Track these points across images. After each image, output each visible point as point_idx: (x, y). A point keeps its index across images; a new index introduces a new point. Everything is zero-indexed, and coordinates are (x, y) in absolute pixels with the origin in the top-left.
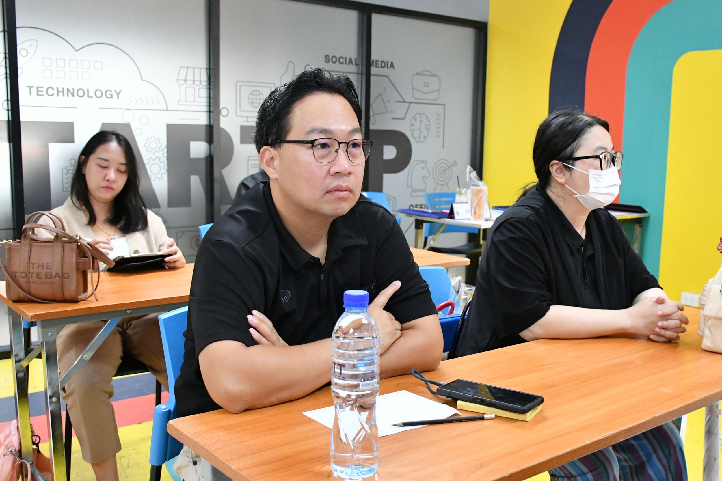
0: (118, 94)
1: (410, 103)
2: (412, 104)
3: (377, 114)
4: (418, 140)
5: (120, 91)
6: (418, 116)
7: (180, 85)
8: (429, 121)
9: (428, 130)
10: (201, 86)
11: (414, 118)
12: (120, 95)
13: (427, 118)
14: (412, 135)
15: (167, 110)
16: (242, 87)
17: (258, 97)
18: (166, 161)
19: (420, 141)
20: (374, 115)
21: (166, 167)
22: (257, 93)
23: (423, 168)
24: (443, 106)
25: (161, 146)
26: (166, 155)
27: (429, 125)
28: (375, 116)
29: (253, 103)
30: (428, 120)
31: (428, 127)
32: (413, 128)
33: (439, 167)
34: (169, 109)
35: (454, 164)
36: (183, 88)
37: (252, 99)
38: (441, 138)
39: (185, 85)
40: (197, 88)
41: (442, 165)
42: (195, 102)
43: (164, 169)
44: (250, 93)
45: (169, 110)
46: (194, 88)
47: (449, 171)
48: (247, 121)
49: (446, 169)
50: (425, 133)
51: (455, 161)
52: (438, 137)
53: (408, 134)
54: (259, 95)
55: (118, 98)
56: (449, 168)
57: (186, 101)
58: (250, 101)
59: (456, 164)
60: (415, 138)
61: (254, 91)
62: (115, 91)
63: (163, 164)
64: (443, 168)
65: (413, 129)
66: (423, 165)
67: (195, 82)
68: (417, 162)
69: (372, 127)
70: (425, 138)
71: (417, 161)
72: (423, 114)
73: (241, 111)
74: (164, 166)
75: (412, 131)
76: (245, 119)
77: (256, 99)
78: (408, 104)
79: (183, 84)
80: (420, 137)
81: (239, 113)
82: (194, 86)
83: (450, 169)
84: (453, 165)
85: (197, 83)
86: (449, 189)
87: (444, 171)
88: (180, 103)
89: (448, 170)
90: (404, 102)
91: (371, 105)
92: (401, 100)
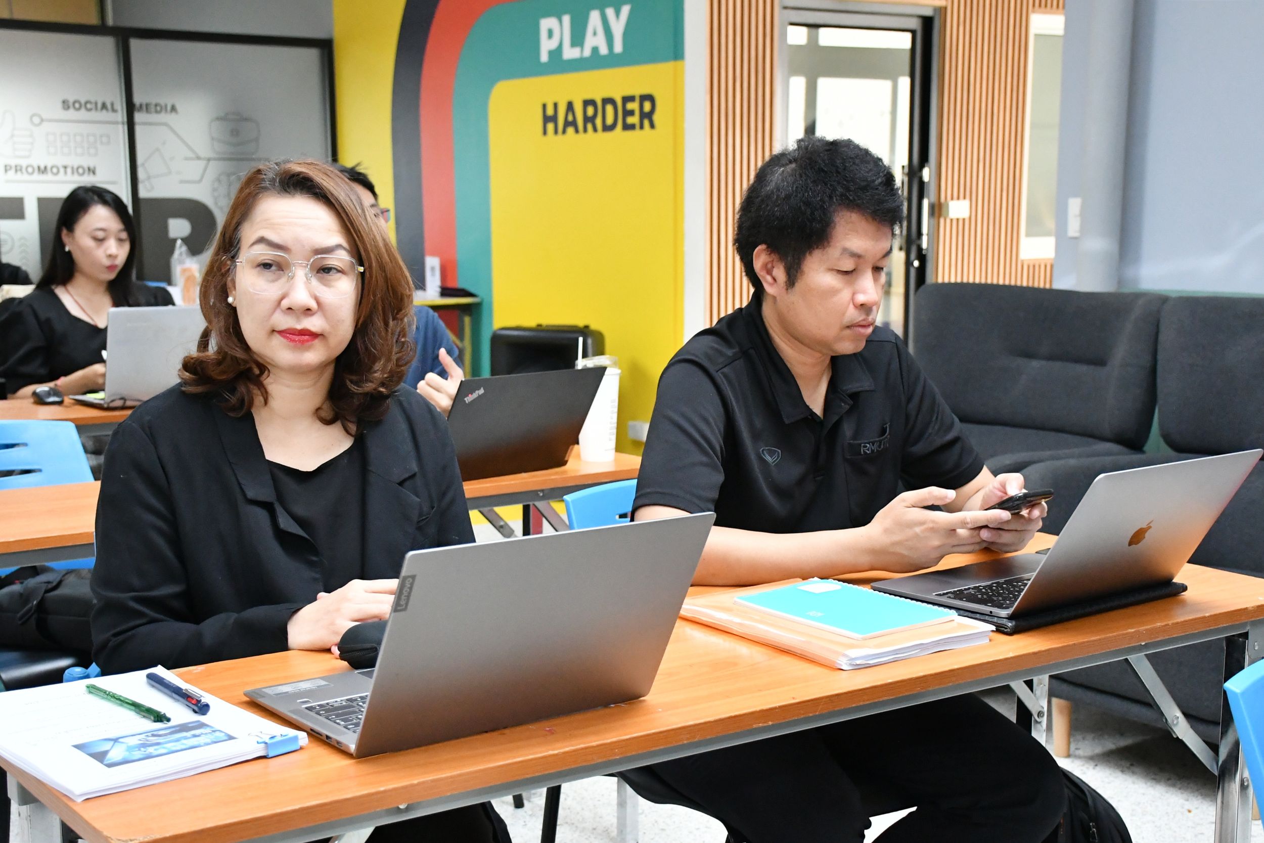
1: (208, 159)
2: (210, 161)
3: (153, 176)
6: (224, 178)
11: (218, 180)
14: (216, 203)
20: (149, 178)
32: (216, 194)
53: (209, 203)
65: (216, 196)
69: (143, 194)
72: (234, 174)
75: (216, 198)
78: (205, 161)
90: (198, 158)
91: (143, 165)
92: (193, 156)
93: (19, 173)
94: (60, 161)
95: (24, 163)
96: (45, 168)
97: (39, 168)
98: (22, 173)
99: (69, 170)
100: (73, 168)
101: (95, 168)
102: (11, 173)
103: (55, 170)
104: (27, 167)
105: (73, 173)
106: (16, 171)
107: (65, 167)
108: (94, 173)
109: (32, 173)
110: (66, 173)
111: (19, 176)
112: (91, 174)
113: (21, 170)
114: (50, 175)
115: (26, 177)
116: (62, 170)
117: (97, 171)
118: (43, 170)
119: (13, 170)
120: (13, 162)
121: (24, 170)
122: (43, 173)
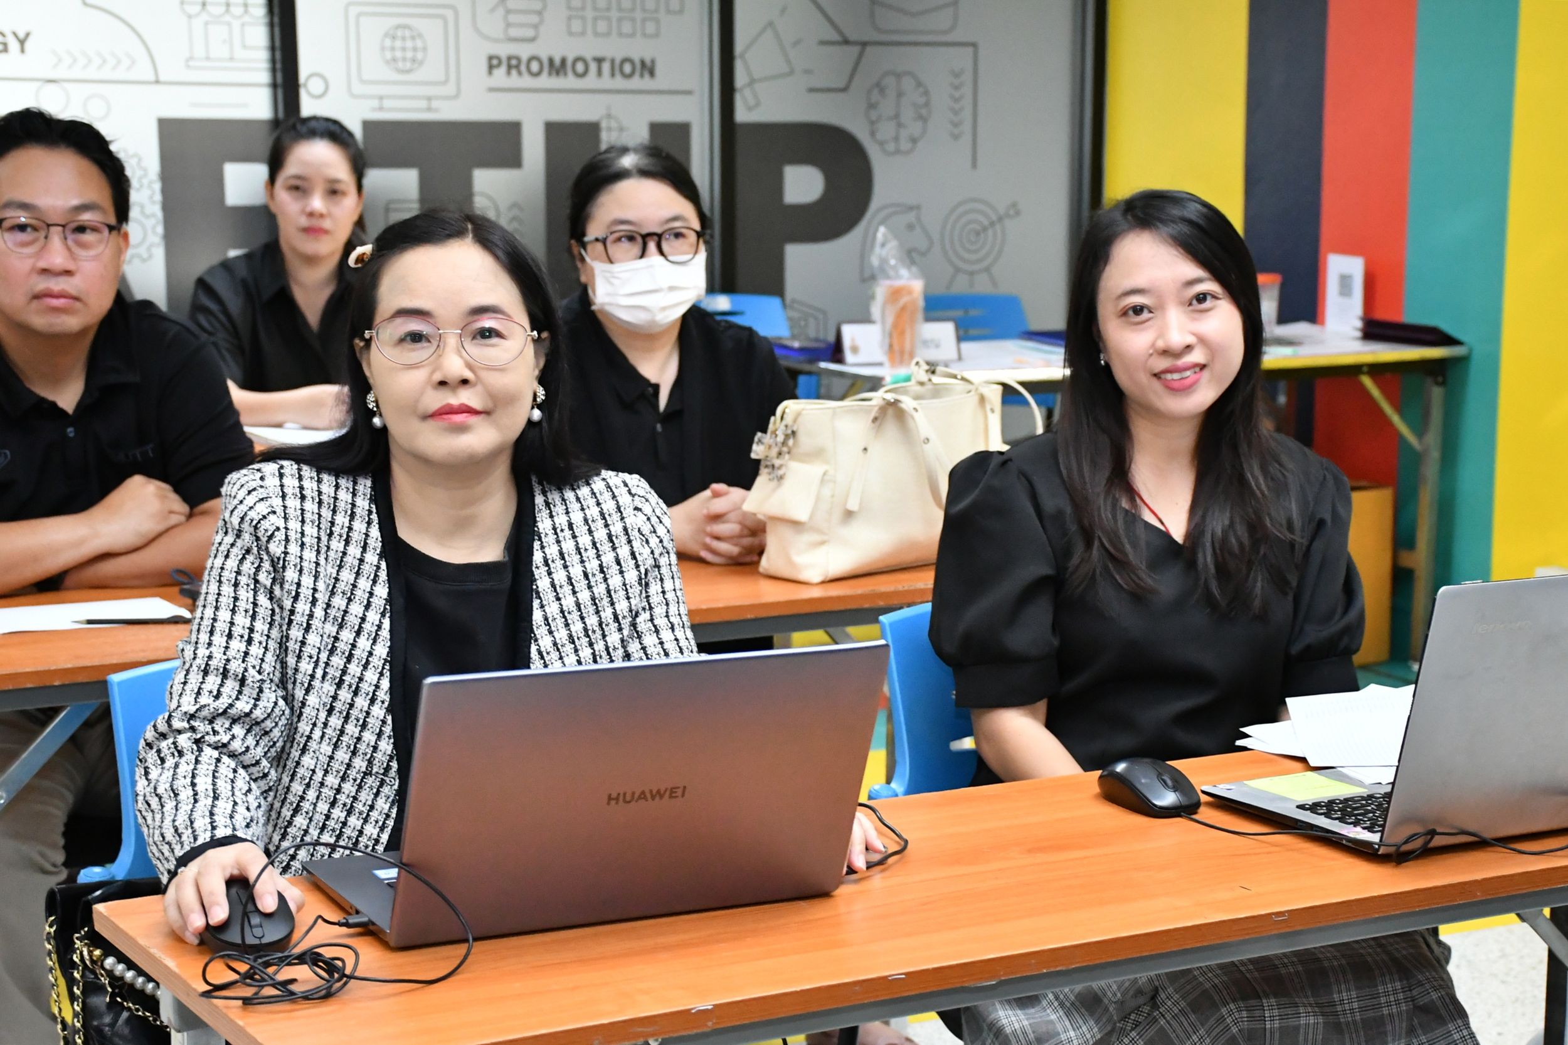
0: (22, 42)
1: (864, 44)
2: (869, 49)
3: (761, 80)
4: (891, 147)
5: (28, 35)
6: (890, 81)
7: (190, 17)
8: (926, 93)
9: (923, 119)
10: (247, 19)
11: (880, 87)
12: (27, 45)
13: (919, 84)
14: (873, 134)
15: (157, 82)
16: (362, 19)
17: (409, 44)
18: (159, 214)
19: (898, 152)
20: (752, 82)
21: (160, 230)
22: (407, 33)
23: (910, 227)
24: (970, 50)
25: (145, 175)
26: (158, 197)
27: (927, 104)
28: (757, 86)
29: (394, 60)
30: (921, 90)
31: (924, 112)
32: (874, 115)
33: (964, 220)
34: (162, 78)
35: (1012, 212)
36: (198, 23)
37: (393, 49)
38: (967, 138)
39: (204, 17)
40: (236, 24)
41: (971, 216)
42: (232, 59)
43: (154, 232)
44: (386, 35)
45: (165, 83)
46: (229, 24)
47: (995, 235)
48: (381, 109)
49: (985, 229)
50: (915, 128)
51: (1014, 205)
52: (956, 137)
53: (861, 132)
54: (413, 38)
55: (23, 51)
56: (992, 224)
57: (208, 58)
58: (388, 55)
59: (1018, 213)
60: (882, 144)
61: (398, 27)
62: (15, 34)
63: (153, 221)
64: (972, 226)
65: (874, 118)
66: (911, 217)
67: (233, 9)
68: (891, 210)
69: (742, 115)
70: (914, 141)
71: (892, 205)
72: (909, 73)
73: (363, 82)
74: (154, 228)
75: (872, 123)
76: (375, 103)
77: (404, 49)
78: (856, 50)
79: (198, 15)
80: (896, 139)
81: (358, 88)
82: (227, 18)
83: (998, 227)
84: (1008, 216)
85: (237, 11)
86: (994, 283)
87: (978, 234)
88: (191, 63)
89: (990, 232)
90: (846, 42)
91: (742, 56)
92: (836, 37)
93: (514, 72)
94: (589, 48)
95: (524, 51)
96: (563, 61)
97: (551, 61)
98: (520, 73)
99: (606, 67)
100: (613, 61)
101: (653, 62)
102: (500, 73)
103: (580, 67)
104: (530, 60)
105: (613, 75)
106: (510, 67)
107: (599, 61)
108: (652, 73)
109: (538, 74)
110: (600, 73)
111: (515, 80)
112: (647, 75)
113: (517, 67)
114: (571, 78)
115: (527, 81)
116: (593, 67)
117: (659, 70)
118: (558, 67)
119: (503, 69)
120: (504, 50)
121: (523, 68)
122: (558, 73)
